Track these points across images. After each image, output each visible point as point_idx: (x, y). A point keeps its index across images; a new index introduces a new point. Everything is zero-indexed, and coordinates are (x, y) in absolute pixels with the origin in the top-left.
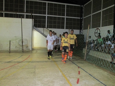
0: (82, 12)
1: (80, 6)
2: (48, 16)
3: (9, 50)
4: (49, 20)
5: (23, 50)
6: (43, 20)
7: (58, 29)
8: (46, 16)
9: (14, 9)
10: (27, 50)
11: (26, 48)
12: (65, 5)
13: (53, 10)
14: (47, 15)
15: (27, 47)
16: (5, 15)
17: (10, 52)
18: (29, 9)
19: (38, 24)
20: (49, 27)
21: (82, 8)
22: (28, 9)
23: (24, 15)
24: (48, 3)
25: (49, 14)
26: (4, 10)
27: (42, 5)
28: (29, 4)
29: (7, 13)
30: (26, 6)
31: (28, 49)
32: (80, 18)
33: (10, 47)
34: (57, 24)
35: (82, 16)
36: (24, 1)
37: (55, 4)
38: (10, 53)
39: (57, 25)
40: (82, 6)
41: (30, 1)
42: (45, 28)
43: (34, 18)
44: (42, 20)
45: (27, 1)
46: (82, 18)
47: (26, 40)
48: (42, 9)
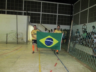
0: (72, 10)
1: (71, 5)
2: (43, 14)
3: (6, 41)
4: (43, 17)
5: (17, 42)
6: (38, 17)
7: (50, 25)
9: (14, 8)
10: (22, 42)
11: (21, 40)
12: (57, 4)
13: (46, 8)
14: (41, 13)
15: (22, 39)
16: (7, 12)
17: (7, 43)
18: (27, 8)
19: (34, 20)
20: (43, 23)
21: (72, 7)
22: (25, 8)
23: (22, 12)
24: (42, 2)
25: (43, 12)
26: (6, 8)
27: (38, 4)
28: (27, 3)
29: (9, 11)
30: (24, 5)
31: (23, 41)
32: (70, 15)
33: (7, 39)
34: (50, 20)
35: (72, 14)
36: (23, 1)
37: (49, 3)
38: (7, 44)
39: (50, 21)
40: (72, 5)
41: (28, 1)
42: (40, 23)
43: (30, 15)
44: (37, 16)
45: (25, 1)
46: (72, 15)
47: (22, 33)
48: (38, 8)
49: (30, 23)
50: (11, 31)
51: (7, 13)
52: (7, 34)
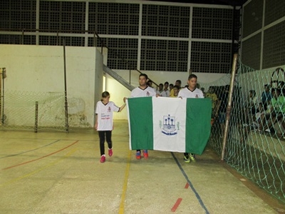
0: (236, 25)
1: (232, 8)
2: (145, 40)
3: (34, 125)
4: (146, 49)
5: (67, 125)
6: (131, 49)
7: (168, 72)
8: (137, 39)
9: (60, 26)
10: (83, 126)
11: (79, 121)
12: (189, 8)
14: (140, 37)
15: (83, 118)
17: (36, 129)
18: (96, 24)
19: (118, 59)
20: (145, 68)
21: (236, 14)
22: (93, 24)
23: (84, 38)
24: (143, 5)
25: (146, 33)
27: (129, 11)
28: (97, 10)
30: (89, 17)
31: (84, 124)
32: (230, 41)
33: (36, 119)
34: (167, 58)
35: (239, 35)
36: (85, 3)
37: (163, 6)
38: (36, 132)
39: (167, 61)
40: (238, 8)
41: (99, 3)
42: (136, 69)
43: (107, 45)
44: (128, 49)
45: (92, 3)
46: (237, 39)
47: (81, 100)
48: (129, 22)
49: (108, 69)
50: (48, 94)
51: (40, 41)
52: (37, 102)
